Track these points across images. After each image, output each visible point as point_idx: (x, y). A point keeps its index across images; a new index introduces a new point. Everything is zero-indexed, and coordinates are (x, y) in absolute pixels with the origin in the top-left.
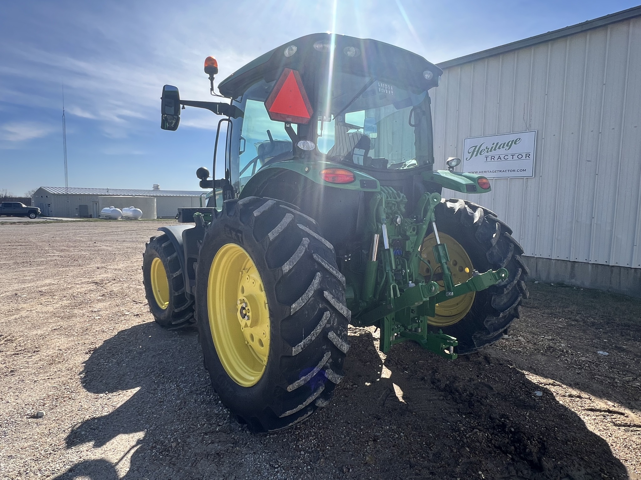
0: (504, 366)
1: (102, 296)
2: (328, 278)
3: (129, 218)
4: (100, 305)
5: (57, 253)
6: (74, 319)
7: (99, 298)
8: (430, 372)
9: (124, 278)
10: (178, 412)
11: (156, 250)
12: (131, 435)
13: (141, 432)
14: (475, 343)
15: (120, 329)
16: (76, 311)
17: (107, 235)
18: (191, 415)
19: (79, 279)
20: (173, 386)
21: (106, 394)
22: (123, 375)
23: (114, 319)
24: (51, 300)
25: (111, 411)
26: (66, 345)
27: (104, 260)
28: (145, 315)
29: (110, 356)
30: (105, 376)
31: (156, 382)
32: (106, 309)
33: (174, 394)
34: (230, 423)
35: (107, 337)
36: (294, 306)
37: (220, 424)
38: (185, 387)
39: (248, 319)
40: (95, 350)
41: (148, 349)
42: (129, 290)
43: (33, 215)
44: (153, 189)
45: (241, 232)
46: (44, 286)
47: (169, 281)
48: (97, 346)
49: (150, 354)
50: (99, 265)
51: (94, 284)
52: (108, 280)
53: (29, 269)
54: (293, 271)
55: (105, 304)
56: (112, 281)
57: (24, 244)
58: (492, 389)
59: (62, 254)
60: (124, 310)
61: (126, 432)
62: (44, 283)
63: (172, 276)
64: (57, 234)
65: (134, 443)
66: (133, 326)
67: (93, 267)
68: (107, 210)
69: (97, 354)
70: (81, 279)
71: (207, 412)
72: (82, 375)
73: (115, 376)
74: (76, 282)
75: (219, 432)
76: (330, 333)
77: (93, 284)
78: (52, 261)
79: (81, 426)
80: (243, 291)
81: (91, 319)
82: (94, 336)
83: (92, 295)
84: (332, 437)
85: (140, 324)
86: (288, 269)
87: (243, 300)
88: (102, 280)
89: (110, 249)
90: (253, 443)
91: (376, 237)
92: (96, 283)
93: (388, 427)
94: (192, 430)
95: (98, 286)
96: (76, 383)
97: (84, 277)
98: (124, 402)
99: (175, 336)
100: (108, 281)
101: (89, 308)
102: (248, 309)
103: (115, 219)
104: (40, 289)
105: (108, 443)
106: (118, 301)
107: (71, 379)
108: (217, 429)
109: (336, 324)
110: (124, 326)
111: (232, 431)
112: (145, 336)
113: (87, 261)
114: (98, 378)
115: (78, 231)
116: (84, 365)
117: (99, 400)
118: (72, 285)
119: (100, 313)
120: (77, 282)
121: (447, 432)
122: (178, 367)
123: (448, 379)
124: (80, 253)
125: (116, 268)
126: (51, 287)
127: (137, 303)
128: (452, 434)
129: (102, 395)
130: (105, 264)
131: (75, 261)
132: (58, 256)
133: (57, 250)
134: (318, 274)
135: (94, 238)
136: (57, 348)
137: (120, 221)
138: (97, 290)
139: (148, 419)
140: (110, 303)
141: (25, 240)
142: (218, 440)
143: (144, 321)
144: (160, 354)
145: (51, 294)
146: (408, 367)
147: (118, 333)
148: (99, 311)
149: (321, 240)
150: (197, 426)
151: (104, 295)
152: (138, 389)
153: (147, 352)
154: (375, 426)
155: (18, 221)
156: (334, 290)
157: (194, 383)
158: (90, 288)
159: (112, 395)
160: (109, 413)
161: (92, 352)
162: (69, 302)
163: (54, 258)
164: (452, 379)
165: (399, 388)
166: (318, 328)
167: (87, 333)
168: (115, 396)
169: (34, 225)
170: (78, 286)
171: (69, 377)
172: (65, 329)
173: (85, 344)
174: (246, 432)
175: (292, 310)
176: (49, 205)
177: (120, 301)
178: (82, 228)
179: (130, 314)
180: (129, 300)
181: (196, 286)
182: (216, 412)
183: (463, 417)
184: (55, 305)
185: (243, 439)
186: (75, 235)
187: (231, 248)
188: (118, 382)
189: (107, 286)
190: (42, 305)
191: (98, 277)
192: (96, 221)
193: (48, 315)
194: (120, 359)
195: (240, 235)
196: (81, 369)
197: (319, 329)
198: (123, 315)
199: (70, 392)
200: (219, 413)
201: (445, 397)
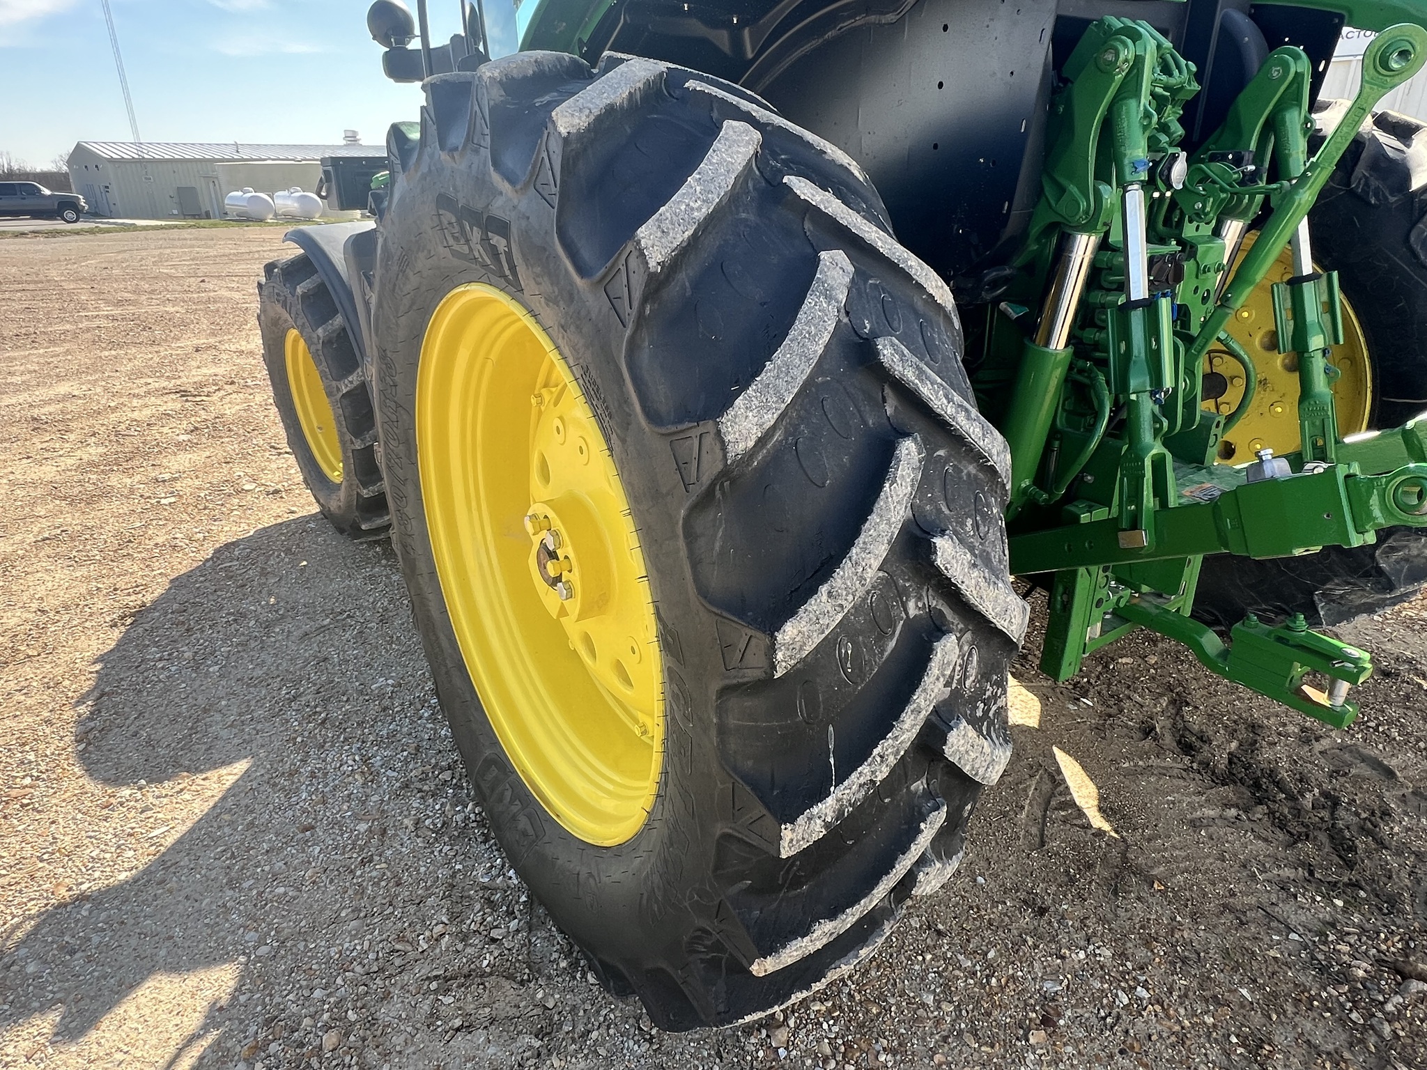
0: (1403, 682)
1: (192, 431)
2: (947, 461)
3: (293, 217)
4: (181, 461)
5: (107, 310)
6: (104, 504)
7: (182, 438)
8: (1164, 702)
9: (259, 376)
10: (358, 873)
11: (284, 306)
12: (192, 980)
13: (226, 966)
14: (1322, 613)
15: (224, 539)
16: (114, 480)
17: (237, 260)
18: (399, 889)
19: (143, 381)
20: (350, 762)
21: (140, 789)
22: (205, 711)
23: (211, 506)
24: (57, 446)
25: (143, 862)
26: (62, 594)
27: (218, 327)
28: (297, 491)
29: (181, 636)
30: (151, 713)
31: (299, 739)
32: (195, 472)
33: (349, 796)
34: (530, 931)
35: (183, 564)
36: (790, 632)
37: (495, 934)
38: (387, 764)
39: (570, 595)
40: (140, 614)
41: (293, 608)
42: (266, 413)
43: (70, 214)
44: (344, 142)
45: (503, 228)
46: (49, 402)
47: (333, 404)
48: (149, 599)
49: (299, 628)
50: (202, 341)
51: (178, 395)
52: (216, 384)
53: (27, 353)
54: (778, 436)
55: (194, 457)
56: (226, 387)
57: (32, 287)
58: (1389, 773)
59: (117, 312)
60: (242, 474)
61: (175, 967)
62: (51, 393)
63: (338, 390)
64: (116, 261)
65: (193, 1021)
66: (261, 526)
67: (187, 346)
68: (237, 198)
69: (140, 630)
70: (150, 380)
71: (453, 876)
72: (82, 709)
73: (180, 714)
74: (132, 392)
75: (491, 974)
76: (953, 737)
77: (174, 396)
78: (88, 330)
79: (37, 928)
80: (545, 476)
81: (149, 506)
82: (147, 563)
83: (165, 430)
84: (892, 1001)
85: (280, 521)
86: (756, 433)
87: (546, 517)
88: (201, 385)
89: (237, 296)
90: (612, 1031)
91: (1083, 248)
92: (184, 393)
93: (1082, 955)
94: (398, 962)
95: (187, 401)
96: (61, 742)
97: (158, 374)
98: (189, 824)
99: (374, 561)
100: (215, 388)
101: (150, 468)
102: (566, 557)
103: (260, 221)
104: (35, 412)
105: (105, 1022)
106: (232, 447)
107: (48, 722)
108: (486, 963)
109: (972, 678)
110: (234, 529)
111: (536, 969)
112: (289, 563)
113: (176, 332)
114: (128, 722)
115: (168, 251)
116: (98, 667)
117: (115, 814)
118: (122, 400)
119: (178, 485)
120: (136, 391)
121: (1302, 979)
122: (374, 680)
123: (1232, 734)
124: (162, 308)
125: (243, 348)
126: (68, 405)
127: (280, 454)
128: (1324, 994)
129: (126, 792)
130: (218, 339)
131: (144, 330)
132: (107, 317)
133: (107, 302)
134: (904, 452)
135: (203, 269)
136: (35, 605)
137: (271, 225)
138: (183, 414)
139: (255, 905)
140: (208, 454)
141: (37, 275)
142: (487, 1010)
143: (293, 512)
144: (322, 629)
145: (62, 425)
146: (1088, 681)
147: (217, 551)
148: (175, 479)
149: (906, 261)
150: (414, 944)
151: (197, 429)
152: (241, 766)
153: (289, 620)
154: (1036, 946)
155: (32, 228)
156: (969, 522)
157: (418, 748)
158: (165, 408)
159: (157, 793)
160: (134, 871)
161: (129, 621)
162: (101, 450)
163: (97, 323)
164: (1243, 734)
165: (1077, 768)
166: (906, 726)
167: (131, 551)
168: (166, 795)
169: (67, 239)
170: (135, 402)
171: (46, 714)
172: (73, 540)
173: (115, 589)
174: (584, 976)
175: (780, 656)
176: (107, 187)
177: (236, 446)
178: (178, 243)
179: (258, 489)
180: (262, 442)
181: (382, 443)
182: (481, 880)
183: (1335, 906)
184: (62, 459)
185: (574, 1009)
186: (160, 260)
187: (484, 303)
188: (184, 737)
189: (210, 402)
190: (29, 461)
191: (194, 374)
192: (215, 226)
193: (39, 492)
194: (206, 647)
195: (499, 242)
196: (88, 683)
197: (908, 728)
198: (238, 492)
199: (32, 776)
200: (494, 885)
201: (1246, 812)
